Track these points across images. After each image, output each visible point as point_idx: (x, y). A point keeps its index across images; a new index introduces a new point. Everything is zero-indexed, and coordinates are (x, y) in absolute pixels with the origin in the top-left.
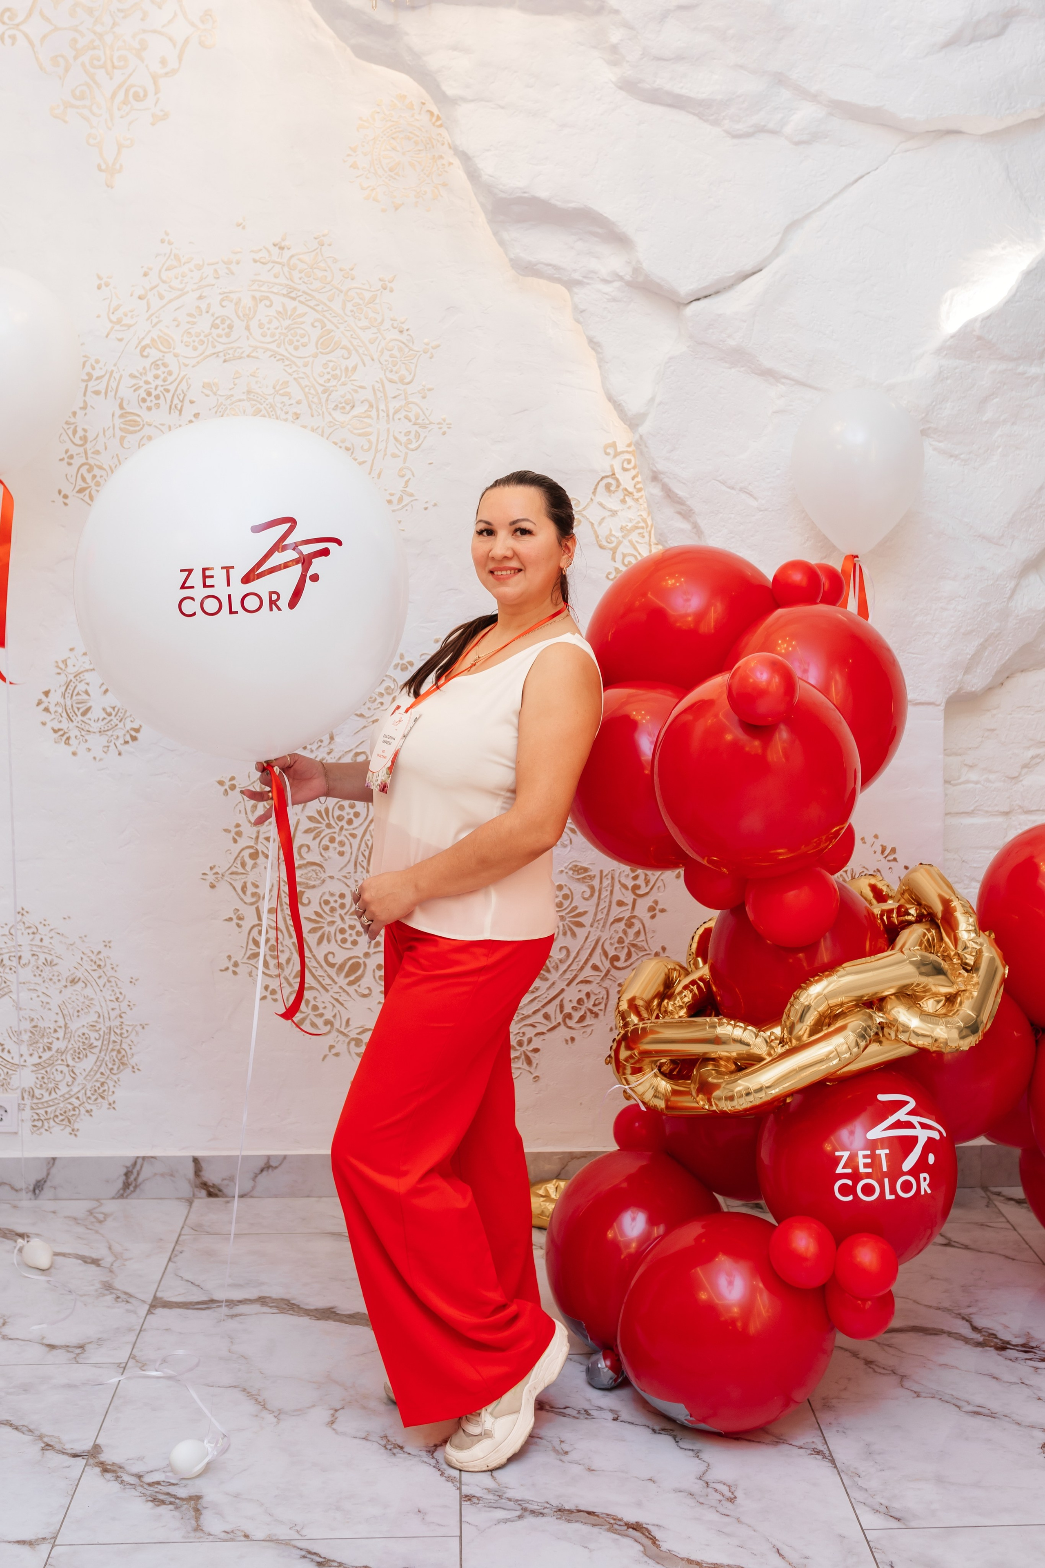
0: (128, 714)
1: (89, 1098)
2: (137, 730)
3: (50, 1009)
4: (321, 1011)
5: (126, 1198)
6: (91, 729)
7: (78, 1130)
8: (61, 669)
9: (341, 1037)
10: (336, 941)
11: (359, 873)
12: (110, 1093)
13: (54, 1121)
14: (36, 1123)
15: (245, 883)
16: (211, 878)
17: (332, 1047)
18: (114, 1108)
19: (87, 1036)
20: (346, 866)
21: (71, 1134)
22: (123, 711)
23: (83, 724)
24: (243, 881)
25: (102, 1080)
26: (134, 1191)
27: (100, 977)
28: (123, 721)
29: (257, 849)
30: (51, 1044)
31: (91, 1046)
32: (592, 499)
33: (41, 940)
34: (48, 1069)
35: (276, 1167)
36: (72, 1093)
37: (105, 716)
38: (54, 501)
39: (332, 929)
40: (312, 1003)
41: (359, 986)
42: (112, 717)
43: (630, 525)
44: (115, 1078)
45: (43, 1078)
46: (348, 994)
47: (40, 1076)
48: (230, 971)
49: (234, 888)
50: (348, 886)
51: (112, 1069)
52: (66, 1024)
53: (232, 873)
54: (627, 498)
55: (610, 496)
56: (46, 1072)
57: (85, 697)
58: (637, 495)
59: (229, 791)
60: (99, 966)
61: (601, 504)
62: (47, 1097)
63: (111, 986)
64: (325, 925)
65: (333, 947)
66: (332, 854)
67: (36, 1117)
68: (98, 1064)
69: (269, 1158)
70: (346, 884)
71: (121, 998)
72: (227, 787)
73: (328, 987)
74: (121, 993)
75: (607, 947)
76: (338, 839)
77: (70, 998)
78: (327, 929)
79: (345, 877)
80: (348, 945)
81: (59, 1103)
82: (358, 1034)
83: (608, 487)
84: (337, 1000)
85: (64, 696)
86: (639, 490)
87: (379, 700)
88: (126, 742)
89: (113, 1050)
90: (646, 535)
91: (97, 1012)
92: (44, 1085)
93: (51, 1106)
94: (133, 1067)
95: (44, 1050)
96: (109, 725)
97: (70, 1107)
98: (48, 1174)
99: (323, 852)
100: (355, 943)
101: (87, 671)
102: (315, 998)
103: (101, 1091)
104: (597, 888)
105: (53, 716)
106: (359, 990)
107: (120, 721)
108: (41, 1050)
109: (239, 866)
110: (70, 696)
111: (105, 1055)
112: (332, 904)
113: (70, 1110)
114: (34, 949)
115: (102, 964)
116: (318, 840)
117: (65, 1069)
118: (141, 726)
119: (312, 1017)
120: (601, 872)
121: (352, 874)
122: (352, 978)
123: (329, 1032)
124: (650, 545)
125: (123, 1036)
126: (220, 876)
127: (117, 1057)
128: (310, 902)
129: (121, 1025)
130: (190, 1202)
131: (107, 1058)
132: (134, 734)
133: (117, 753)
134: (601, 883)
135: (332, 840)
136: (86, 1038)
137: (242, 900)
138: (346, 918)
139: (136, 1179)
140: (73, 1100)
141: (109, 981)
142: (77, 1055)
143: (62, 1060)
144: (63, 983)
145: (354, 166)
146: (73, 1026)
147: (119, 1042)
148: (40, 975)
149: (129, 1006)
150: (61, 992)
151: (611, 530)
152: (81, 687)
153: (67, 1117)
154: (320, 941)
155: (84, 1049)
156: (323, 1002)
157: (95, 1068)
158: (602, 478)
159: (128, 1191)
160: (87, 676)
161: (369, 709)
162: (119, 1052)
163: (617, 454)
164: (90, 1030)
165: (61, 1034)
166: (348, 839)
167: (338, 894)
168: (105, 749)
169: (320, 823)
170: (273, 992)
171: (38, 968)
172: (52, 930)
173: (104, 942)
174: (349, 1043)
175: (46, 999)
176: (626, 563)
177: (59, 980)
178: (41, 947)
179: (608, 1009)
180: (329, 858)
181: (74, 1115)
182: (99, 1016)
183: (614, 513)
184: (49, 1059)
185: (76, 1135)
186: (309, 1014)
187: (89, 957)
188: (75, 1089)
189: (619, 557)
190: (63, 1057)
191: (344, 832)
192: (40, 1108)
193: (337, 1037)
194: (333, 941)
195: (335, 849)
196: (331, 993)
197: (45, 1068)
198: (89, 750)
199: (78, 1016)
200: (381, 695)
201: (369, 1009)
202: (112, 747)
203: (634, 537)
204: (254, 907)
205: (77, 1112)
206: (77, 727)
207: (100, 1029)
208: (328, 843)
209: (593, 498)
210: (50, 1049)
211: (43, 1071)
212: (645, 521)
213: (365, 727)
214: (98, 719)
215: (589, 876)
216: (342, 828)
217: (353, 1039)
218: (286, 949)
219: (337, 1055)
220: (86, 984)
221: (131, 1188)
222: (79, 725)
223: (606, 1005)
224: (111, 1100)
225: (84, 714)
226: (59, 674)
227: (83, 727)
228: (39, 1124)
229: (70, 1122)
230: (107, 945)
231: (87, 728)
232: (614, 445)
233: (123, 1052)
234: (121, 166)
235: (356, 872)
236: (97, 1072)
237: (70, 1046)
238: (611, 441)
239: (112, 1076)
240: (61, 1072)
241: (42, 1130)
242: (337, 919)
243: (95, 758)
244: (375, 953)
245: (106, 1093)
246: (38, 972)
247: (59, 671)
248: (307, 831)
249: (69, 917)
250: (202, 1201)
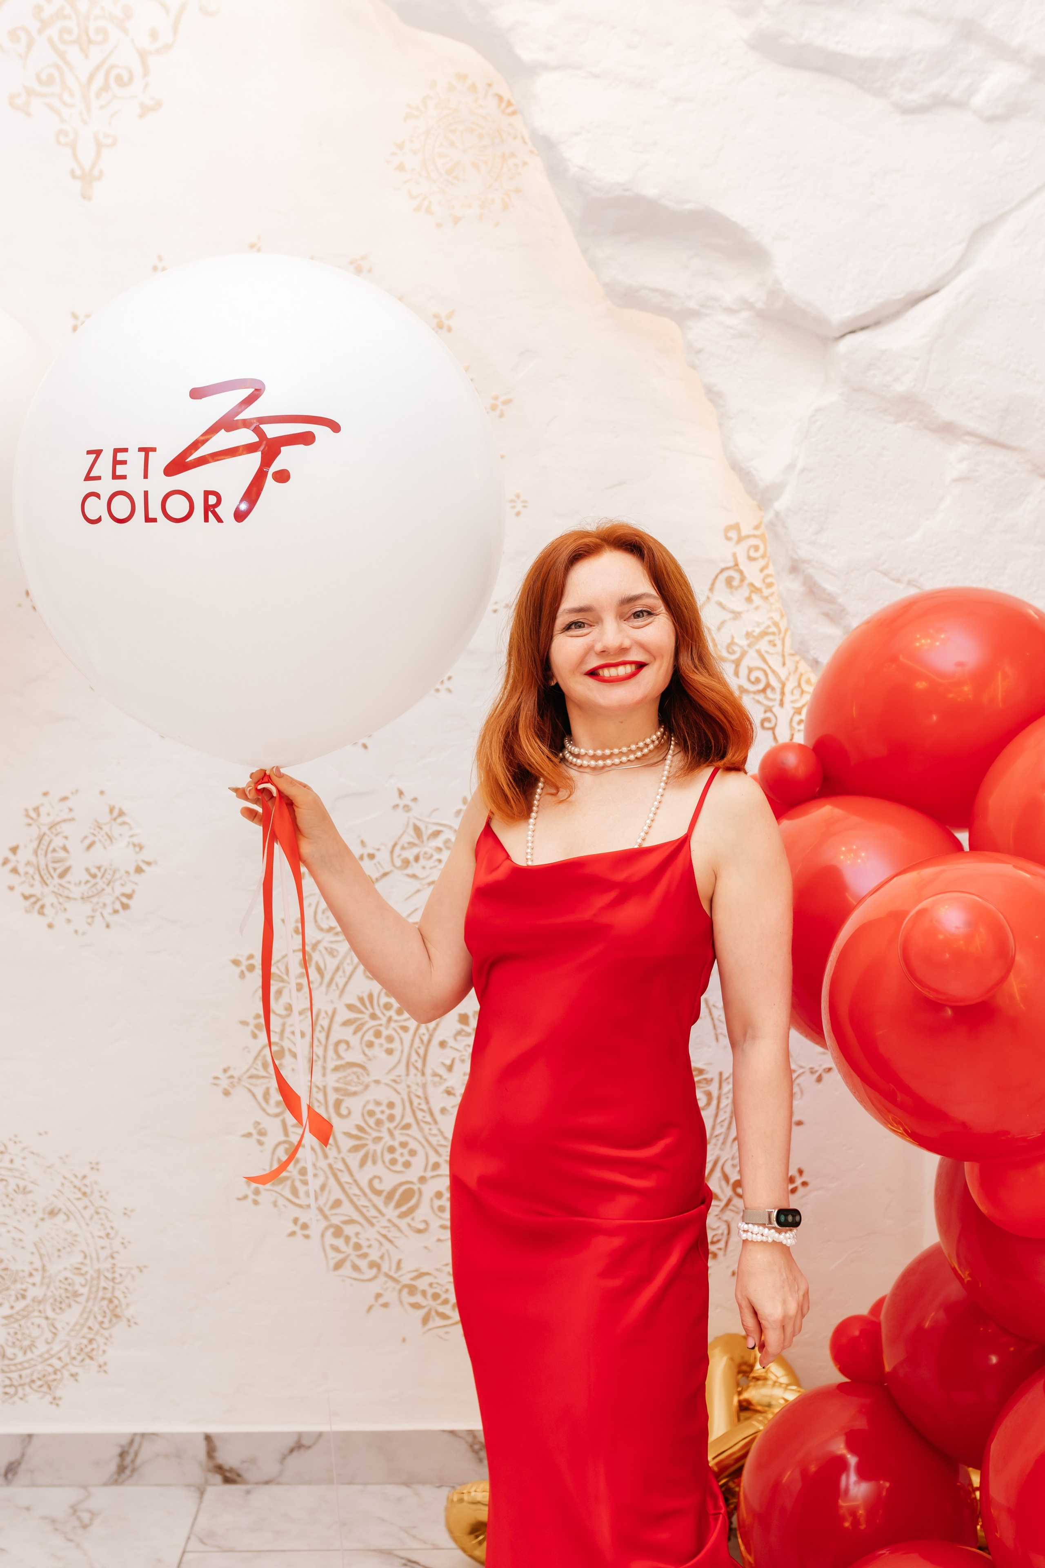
0: (117, 876)
1: (74, 1358)
2: (129, 896)
3: (23, 1248)
4: (365, 1250)
5: (122, 1483)
6: (71, 895)
7: (60, 1398)
8: (32, 818)
9: (391, 1284)
10: (384, 1162)
11: (412, 1076)
12: (101, 1352)
13: (31, 1387)
14: (8, 1390)
15: (268, 1089)
16: (224, 1083)
17: (378, 1296)
18: (105, 1371)
19: (70, 1281)
20: (395, 1067)
21: (51, 1403)
22: (111, 872)
23: (61, 888)
24: (265, 1086)
25: (90, 1336)
26: (130, 1476)
27: (85, 1208)
28: (111, 885)
29: (282, 1047)
30: (25, 1290)
31: (76, 1294)
32: (708, 598)
33: (12, 1161)
34: (22, 1322)
35: (309, 1447)
36: (52, 1352)
37: (89, 878)
38: (20, 606)
39: (378, 1148)
40: (354, 1240)
41: (413, 1219)
42: (98, 880)
43: (757, 631)
44: (106, 1333)
45: (16, 1333)
46: (399, 1229)
47: (12, 1331)
48: (249, 1200)
49: (254, 1095)
50: (398, 1093)
51: (102, 1323)
52: (44, 1267)
53: (251, 1077)
54: (754, 597)
55: (731, 593)
56: (20, 1326)
57: (62, 854)
58: (766, 592)
59: (246, 973)
60: (85, 1194)
61: (720, 604)
62: (21, 1358)
63: (101, 1219)
64: (369, 1142)
65: (379, 1169)
66: (377, 1051)
67: (8, 1382)
68: (85, 1315)
69: (300, 1435)
70: (396, 1090)
71: (112, 1233)
72: (243, 968)
73: (374, 1221)
74: (112, 1228)
75: (728, 1169)
76: (385, 1033)
77: (48, 1234)
78: (372, 1147)
79: (395, 1081)
80: (399, 1167)
81: (35, 1365)
82: (413, 1279)
83: (729, 581)
84: (385, 1236)
85: (36, 852)
86: (770, 585)
87: (437, 856)
88: (116, 912)
89: (103, 1299)
90: (779, 643)
91: (83, 1252)
92: (17, 1343)
93: (25, 1368)
94: (129, 1320)
95: (17, 1299)
96: (94, 889)
97: (50, 1370)
98: (23, 1455)
99: (366, 1050)
100: (407, 1164)
101: (65, 821)
102: (357, 1234)
103: (88, 1350)
104: (715, 1094)
105: (23, 879)
106: (413, 1224)
107: (108, 885)
108: (13, 1298)
109: (260, 1067)
110: (43, 852)
111: (94, 1305)
112: (379, 1116)
113: (50, 1374)
114: (3, 1172)
115: (88, 1190)
116: (360, 1034)
117: (44, 1323)
118: (134, 891)
119: (353, 1258)
120: (721, 1074)
121: (403, 1078)
122: (404, 1209)
123: (375, 1277)
124: (783, 656)
125: (118, 1280)
126: (235, 1080)
127: (108, 1307)
128: (349, 1113)
129: (113, 1268)
130: (202, 1493)
131: (96, 1309)
132: (125, 900)
133: (104, 925)
134: (720, 1087)
135: (378, 1034)
136: (70, 1284)
137: (264, 1110)
138: (397, 1133)
139: (133, 1461)
140: (54, 1361)
141: (97, 1213)
142: (58, 1304)
143: (40, 1311)
144: (40, 1215)
145: (401, 167)
146: (52, 1269)
147: (110, 1289)
148: (10, 1205)
149: (123, 1243)
150: (37, 1226)
151: (733, 637)
152: (58, 842)
153: (46, 1382)
154: (363, 1163)
155: (68, 1297)
156: (368, 1240)
157: (82, 1321)
158: (722, 570)
159: (124, 1476)
160: (65, 828)
161: (424, 868)
162: (111, 1301)
163: (740, 539)
164: (74, 1274)
165: (37, 1278)
166: (398, 1034)
167: (385, 1102)
168: (90, 920)
169: (362, 1012)
170: (305, 1226)
171: (7, 1196)
172: (24, 1149)
173: (91, 1163)
174: (400, 1291)
175: (18, 1235)
176: (753, 679)
177: (34, 1212)
178: (11, 1170)
179: (730, 1248)
180: (375, 1057)
181: (54, 1380)
182: (85, 1257)
183: (737, 615)
184: (23, 1310)
185: (57, 1405)
186: (349, 1255)
187: (71, 1182)
188: (56, 1347)
189: (743, 671)
190: (41, 1308)
191: (393, 1025)
192: (12, 1371)
193: (386, 1283)
194: (380, 1162)
195: (381, 1045)
196: (377, 1228)
197: (17, 1320)
198: (69, 921)
199: (59, 1256)
200: (439, 850)
201: (426, 1248)
202: (98, 917)
203: (763, 645)
204: (278, 1121)
205: (58, 1376)
206: (53, 892)
207: (87, 1272)
208: (373, 1039)
209: (710, 595)
210: (24, 1297)
211: (16, 1325)
212: (776, 624)
213: (418, 891)
214: (80, 883)
215: (705, 1079)
216: (390, 1019)
217: (405, 1286)
218: (320, 1172)
219: (385, 1305)
220: (68, 1217)
221: (128, 1472)
222: (56, 890)
223: (727, 1243)
224: (101, 1360)
225: (62, 875)
226: (30, 825)
227: (60, 892)
228: (12, 1390)
229: (49, 1387)
230: (95, 1167)
231: (66, 893)
232: (736, 527)
233: (116, 1302)
234: (101, 172)
235: (408, 1075)
236: (83, 1326)
237: (49, 1294)
238: (732, 522)
239: (102, 1331)
240: (39, 1326)
241: (16, 1399)
242: (385, 1134)
243: (76, 932)
244: (433, 1177)
245: (94, 1353)
246: (7, 1202)
247: (30, 821)
248: (347, 1023)
249: (46, 1133)
250: (217, 1489)
